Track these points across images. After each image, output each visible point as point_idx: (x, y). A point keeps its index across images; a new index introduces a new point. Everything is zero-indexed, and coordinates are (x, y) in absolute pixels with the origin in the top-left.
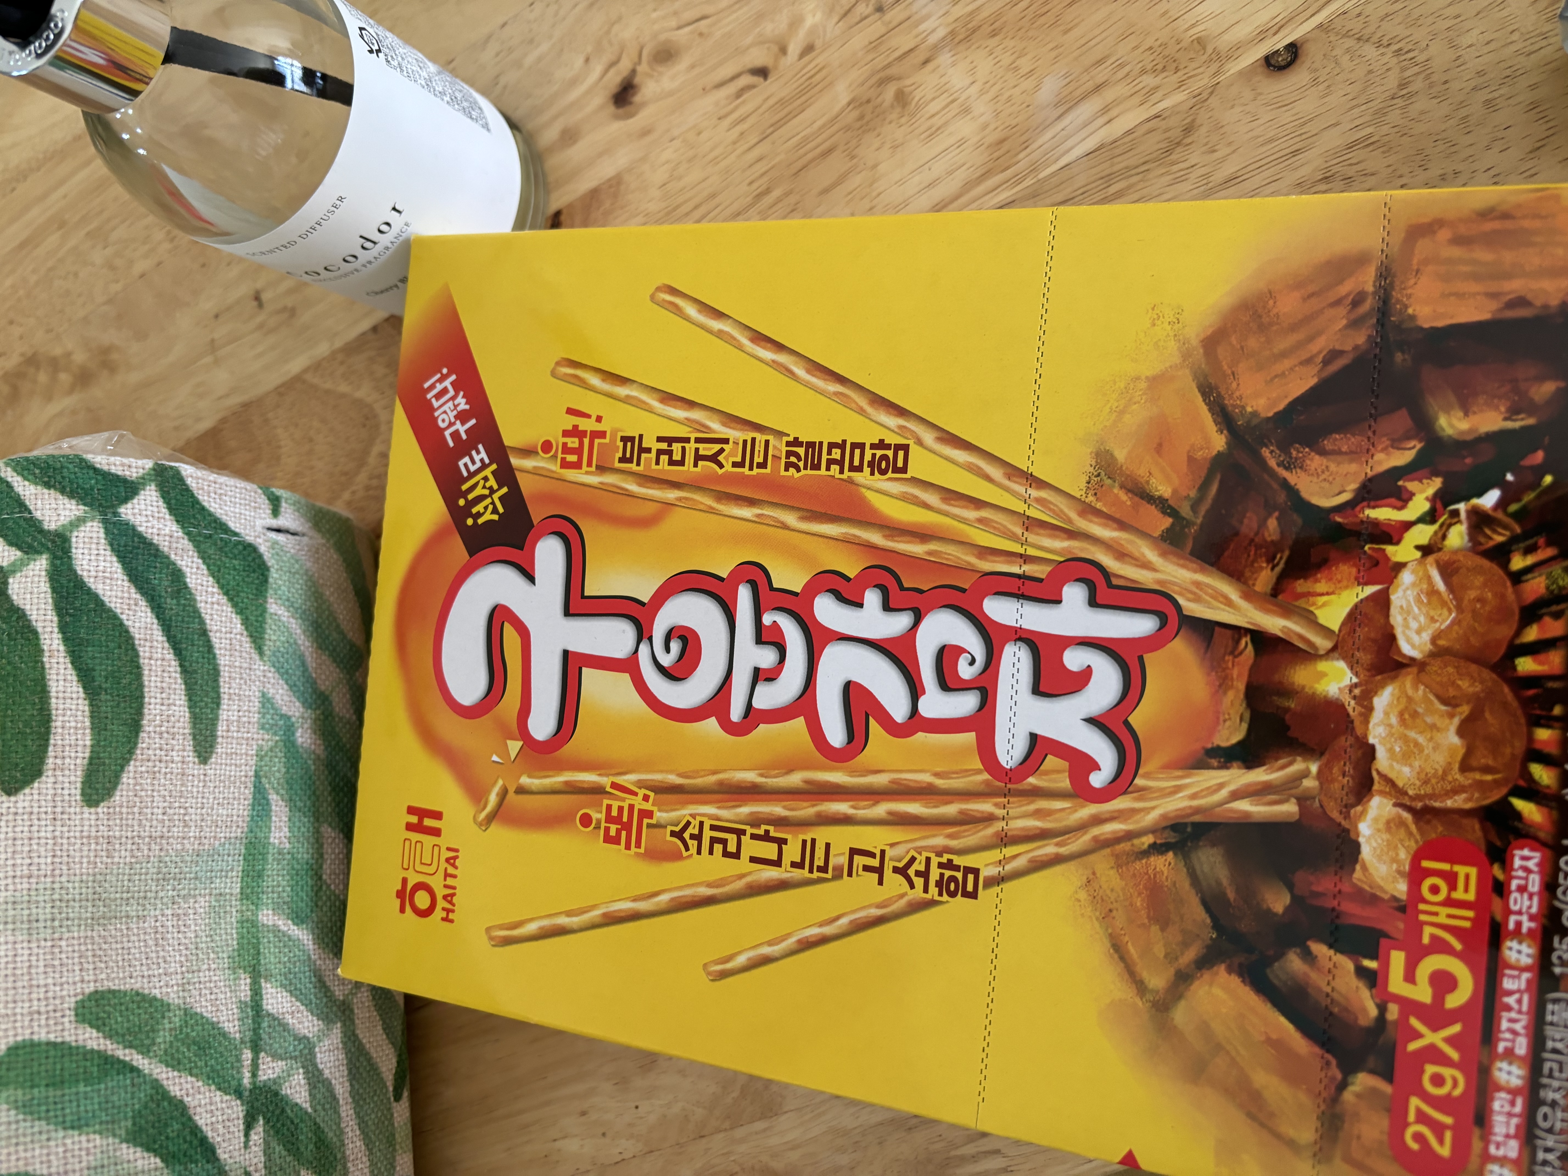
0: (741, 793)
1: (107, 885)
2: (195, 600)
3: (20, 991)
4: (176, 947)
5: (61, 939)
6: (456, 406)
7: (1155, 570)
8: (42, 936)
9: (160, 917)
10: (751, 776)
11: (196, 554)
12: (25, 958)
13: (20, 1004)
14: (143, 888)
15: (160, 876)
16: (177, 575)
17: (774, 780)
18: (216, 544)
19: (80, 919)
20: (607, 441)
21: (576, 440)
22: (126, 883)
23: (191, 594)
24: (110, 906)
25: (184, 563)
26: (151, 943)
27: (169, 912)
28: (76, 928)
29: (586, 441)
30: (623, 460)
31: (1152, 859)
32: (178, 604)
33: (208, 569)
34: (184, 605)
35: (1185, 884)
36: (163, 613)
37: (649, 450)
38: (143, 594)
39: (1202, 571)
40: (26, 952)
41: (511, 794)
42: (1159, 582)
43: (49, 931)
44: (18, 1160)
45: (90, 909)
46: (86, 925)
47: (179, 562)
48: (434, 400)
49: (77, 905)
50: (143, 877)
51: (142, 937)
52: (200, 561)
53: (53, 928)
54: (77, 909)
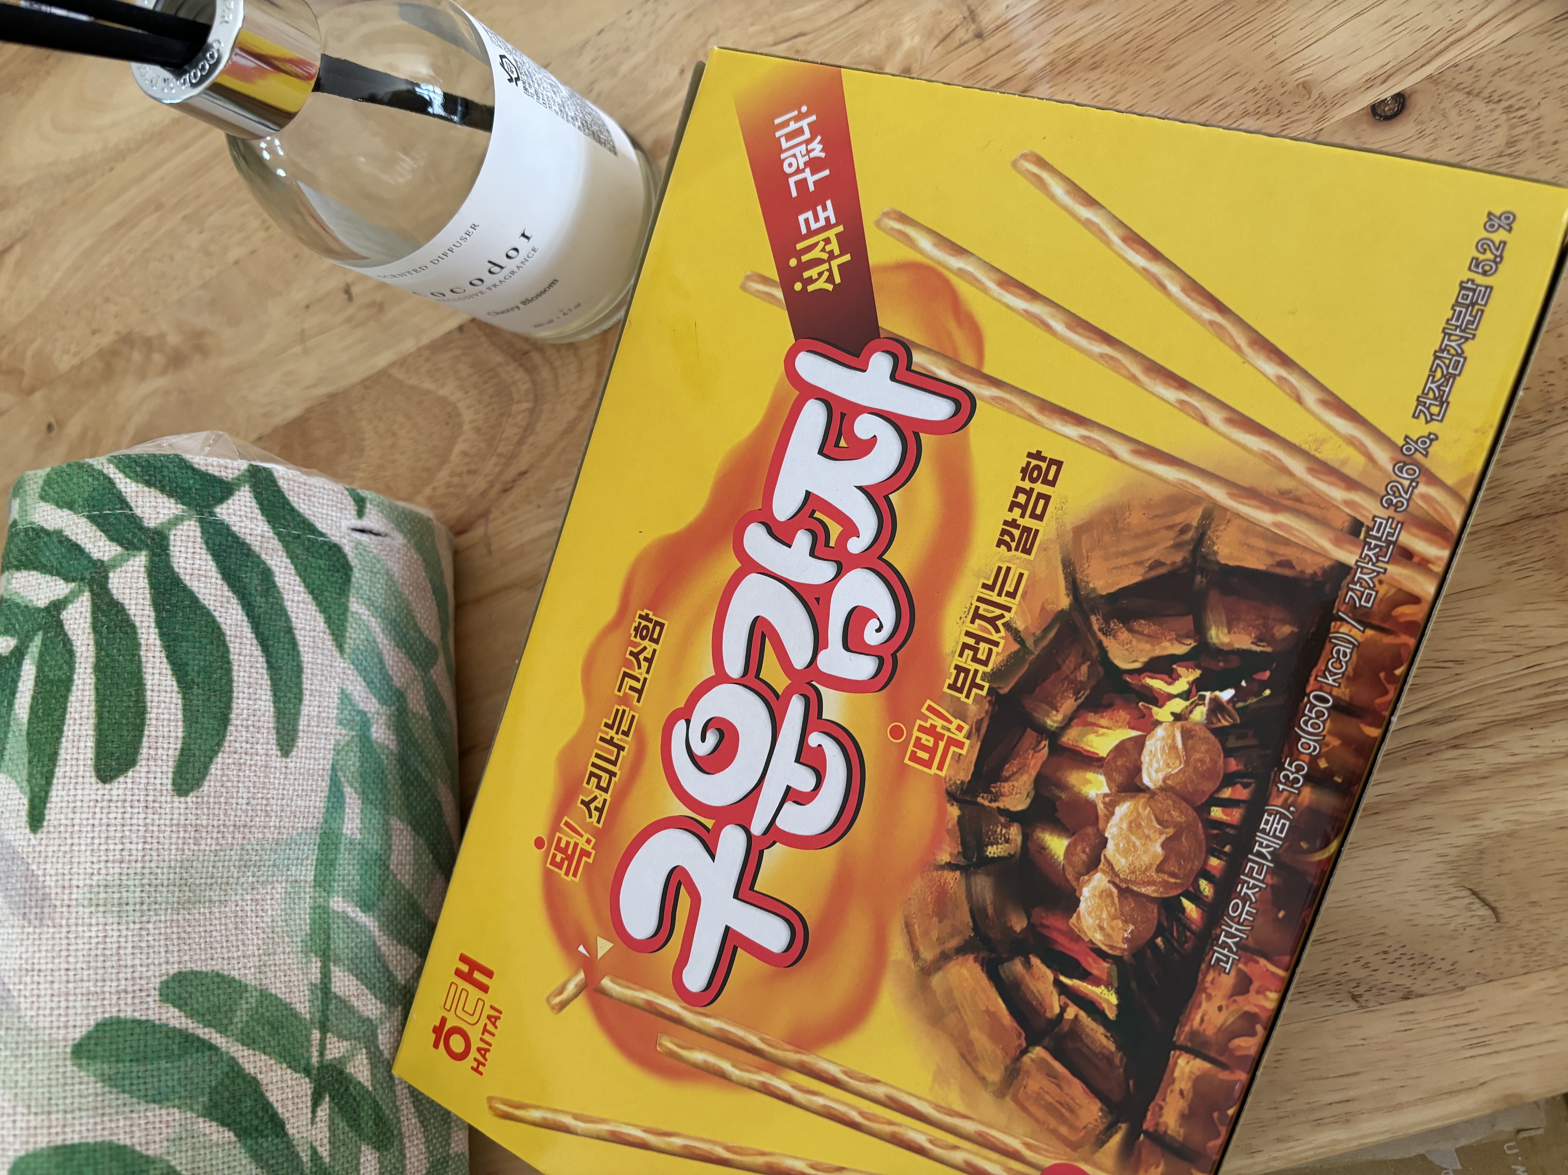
1: (193, 871)
2: (282, 599)
3: (109, 970)
4: (254, 931)
5: (148, 922)
8: (131, 918)
9: (240, 902)
11: (285, 554)
12: (115, 939)
13: (109, 983)
14: (225, 875)
15: (242, 863)
16: (267, 574)
18: (303, 544)
19: (167, 903)
22: (210, 869)
23: (279, 592)
24: (195, 891)
25: (273, 563)
26: (231, 926)
27: (249, 897)
28: (163, 912)
32: (267, 603)
33: (296, 569)
34: (273, 603)
36: (253, 611)
38: (234, 592)
40: (116, 934)
43: (138, 914)
44: (103, 1129)
45: (176, 894)
46: (172, 909)
47: (269, 562)
49: (165, 889)
50: (226, 864)
51: (223, 921)
52: (288, 561)
53: (142, 911)
54: (164, 894)
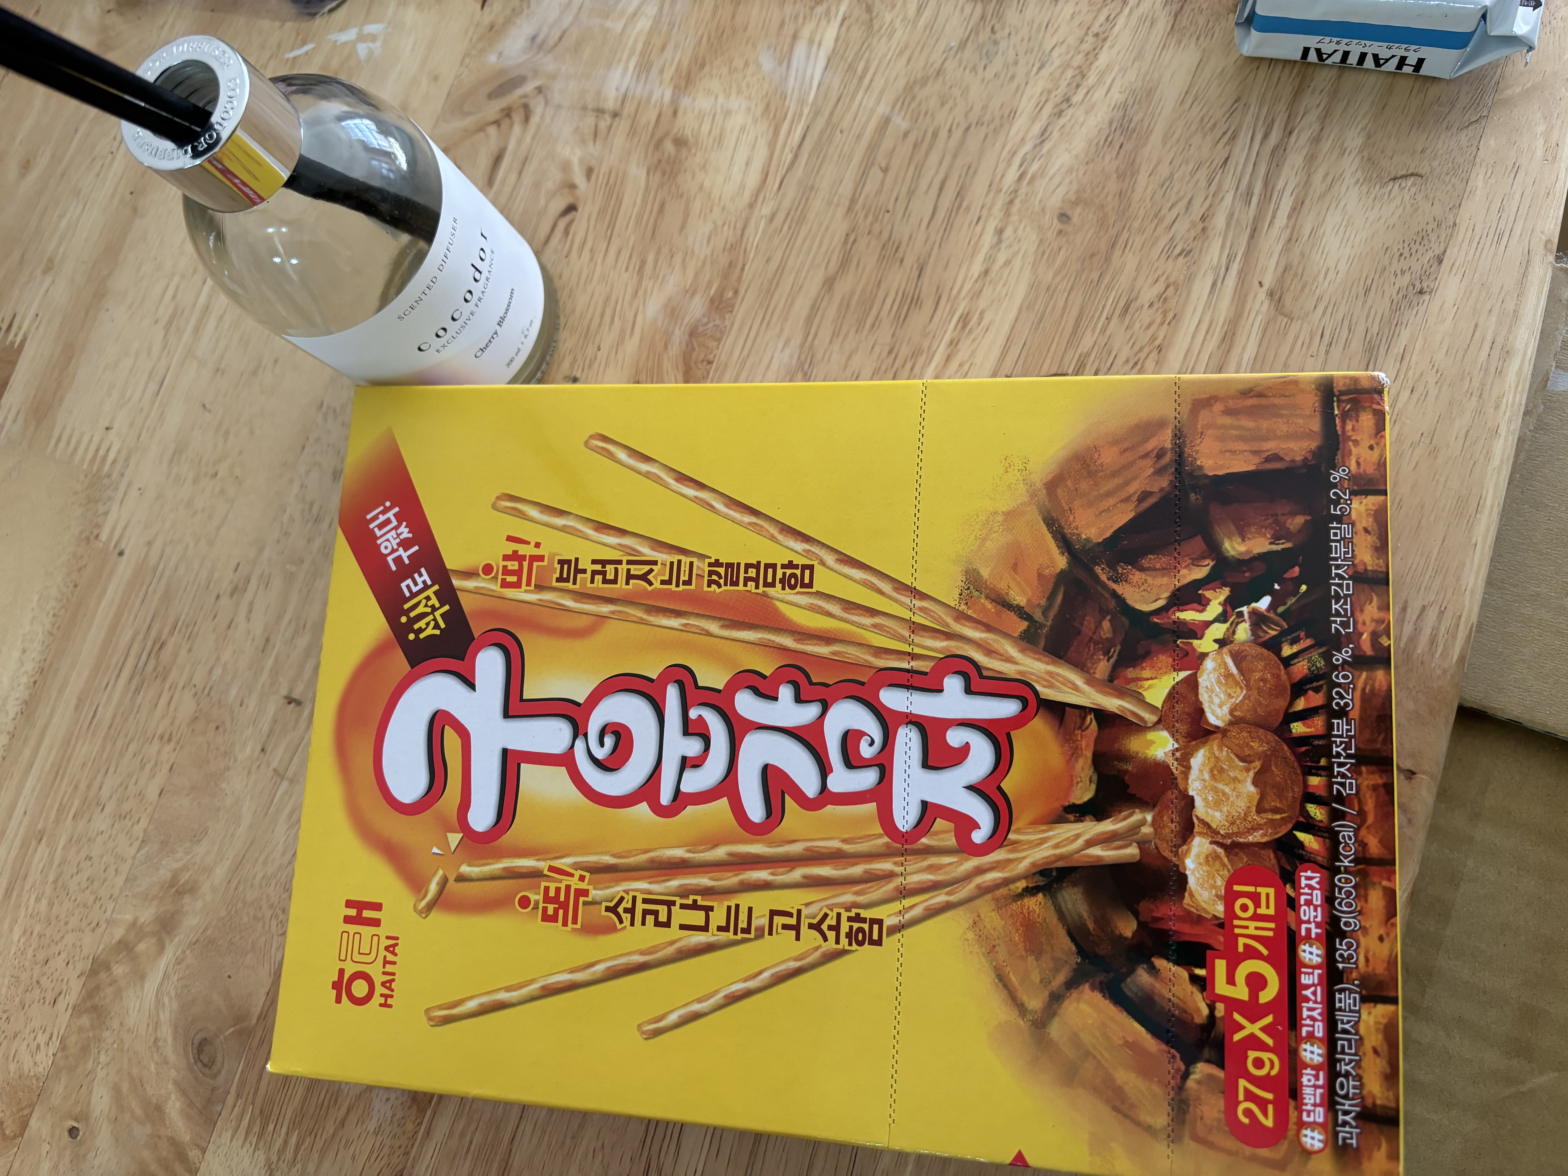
0: (671, 868)
6: (398, 535)
7: (1016, 663)
10: (679, 853)
17: (701, 855)
20: (545, 563)
21: (516, 563)
29: (526, 564)
30: (558, 580)
31: (1026, 900)
35: (1053, 919)
37: (584, 571)
39: (1053, 663)
41: (451, 883)
42: (1020, 673)
48: (376, 530)
